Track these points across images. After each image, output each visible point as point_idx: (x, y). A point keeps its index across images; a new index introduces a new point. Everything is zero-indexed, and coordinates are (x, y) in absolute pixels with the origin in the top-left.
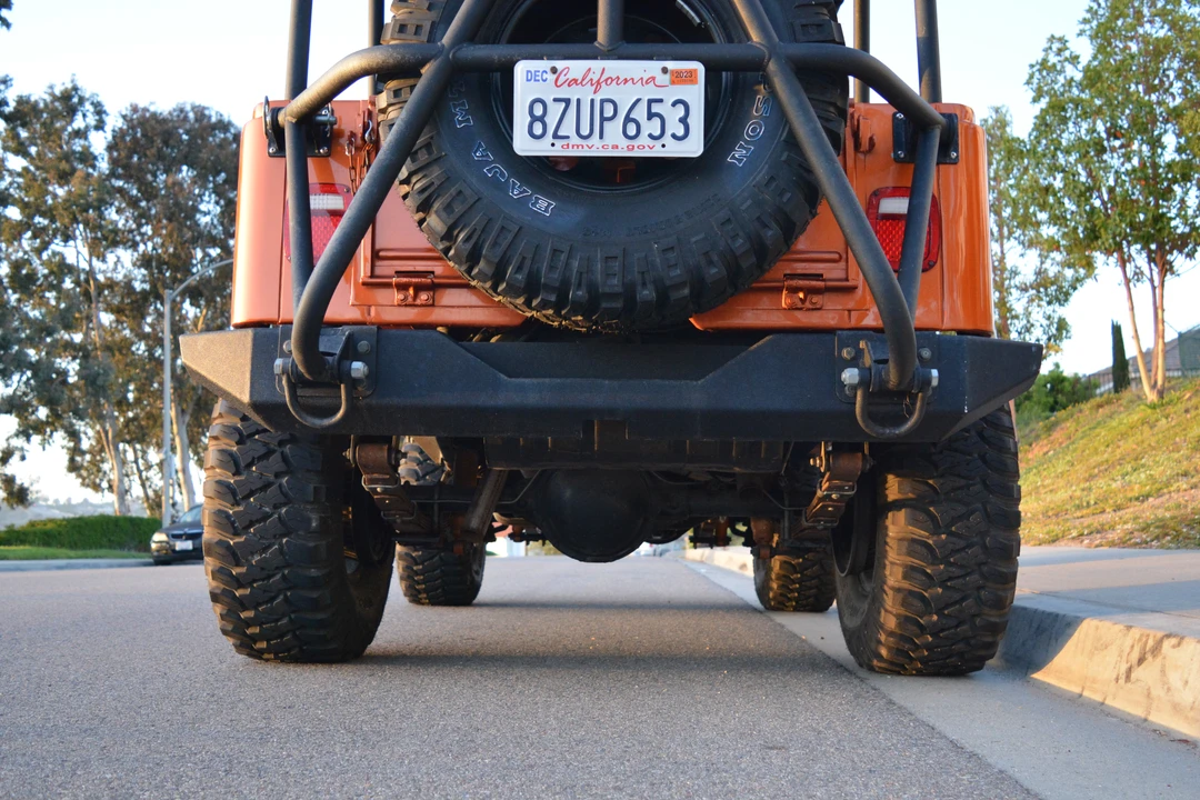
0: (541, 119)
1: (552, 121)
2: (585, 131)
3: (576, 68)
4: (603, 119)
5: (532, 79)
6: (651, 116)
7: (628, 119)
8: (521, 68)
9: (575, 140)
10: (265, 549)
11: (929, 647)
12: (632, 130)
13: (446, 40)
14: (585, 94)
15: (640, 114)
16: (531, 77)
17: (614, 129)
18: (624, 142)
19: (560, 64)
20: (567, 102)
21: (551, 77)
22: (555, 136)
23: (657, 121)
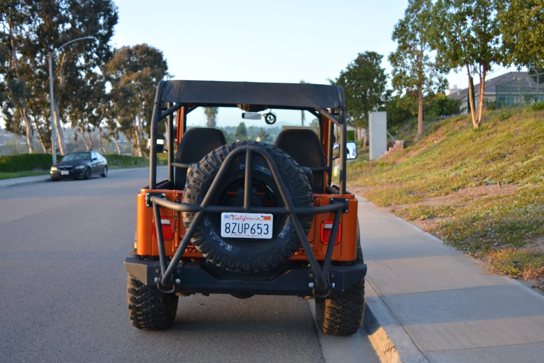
0: (229, 228)
1: (231, 228)
2: (240, 231)
3: (238, 215)
4: (245, 229)
5: (226, 218)
6: (258, 228)
7: (252, 229)
8: (223, 215)
9: (238, 233)
10: (147, 308)
11: (339, 329)
12: (253, 231)
13: (202, 204)
14: (241, 222)
15: (255, 227)
16: (226, 217)
17: (248, 231)
18: (251, 234)
19: (234, 214)
20: (236, 224)
21: (232, 217)
22: (232, 232)
23: (260, 229)
